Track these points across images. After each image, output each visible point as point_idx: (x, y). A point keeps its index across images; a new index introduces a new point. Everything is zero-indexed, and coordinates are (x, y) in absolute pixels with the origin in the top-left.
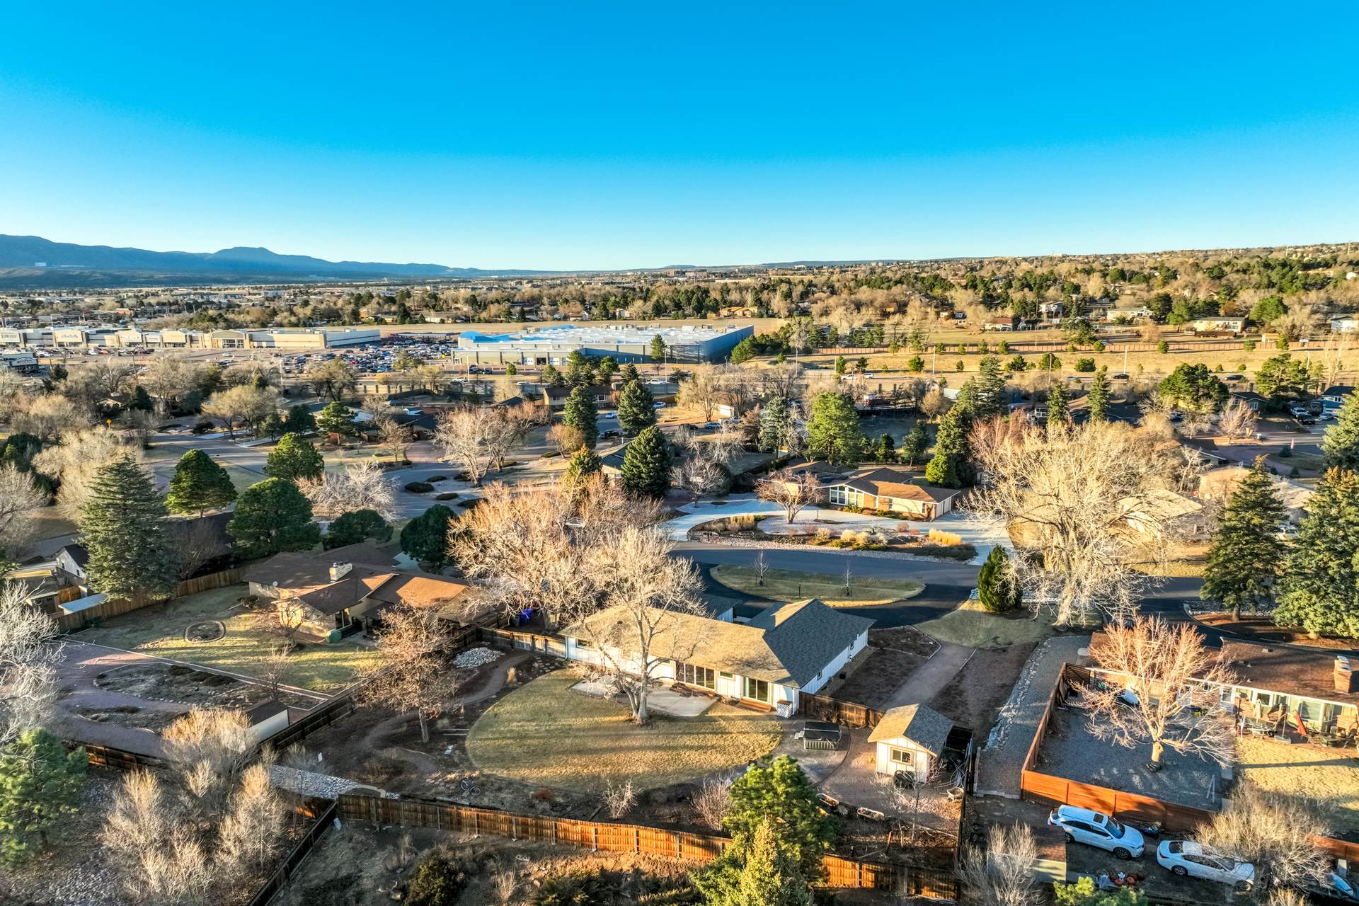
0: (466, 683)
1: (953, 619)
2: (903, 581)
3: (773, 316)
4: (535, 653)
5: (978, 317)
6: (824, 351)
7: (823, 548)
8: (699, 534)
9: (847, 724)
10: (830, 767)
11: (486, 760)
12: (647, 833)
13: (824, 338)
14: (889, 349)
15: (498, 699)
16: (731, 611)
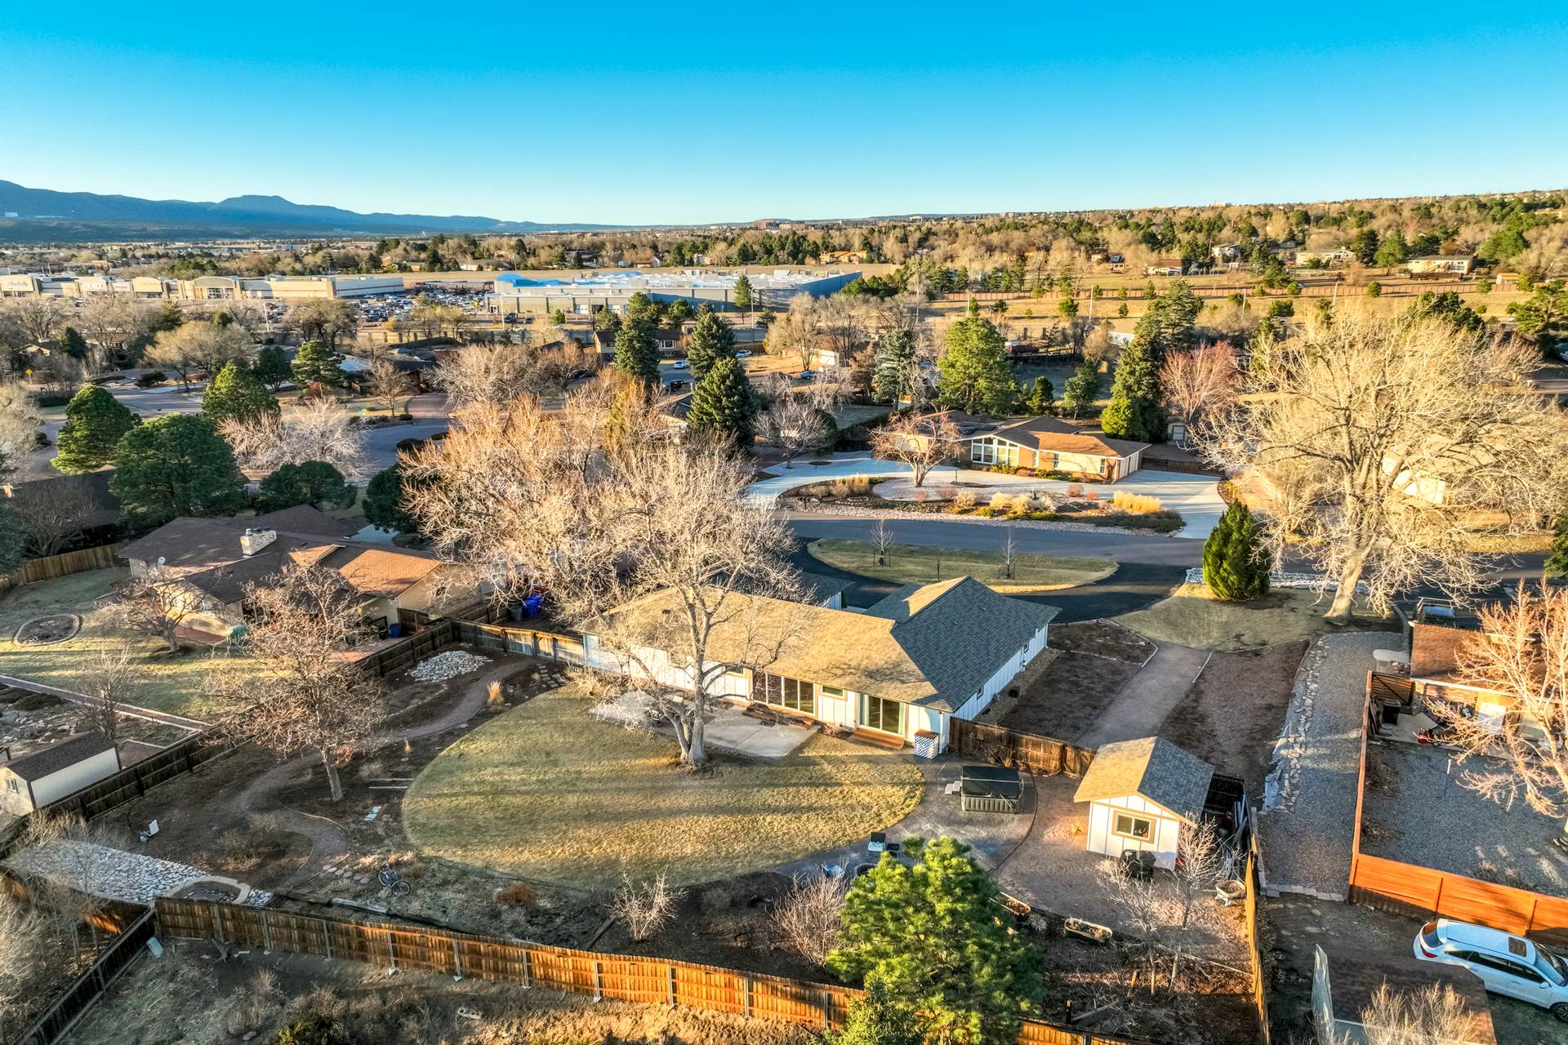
0: (424, 705)
1: (1167, 610)
2: (1087, 559)
3: (886, 261)
4: (540, 659)
5: (1140, 258)
6: (951, 296)
7: (965, 517)
8: (793, 500)
9: (1028, 769)
10: (1009, 842)
11: (432, 832)
12: (689, 973)
13: (951, 282)
14: (1032, 294)
15: (469, 729)
16: (838, 597)
